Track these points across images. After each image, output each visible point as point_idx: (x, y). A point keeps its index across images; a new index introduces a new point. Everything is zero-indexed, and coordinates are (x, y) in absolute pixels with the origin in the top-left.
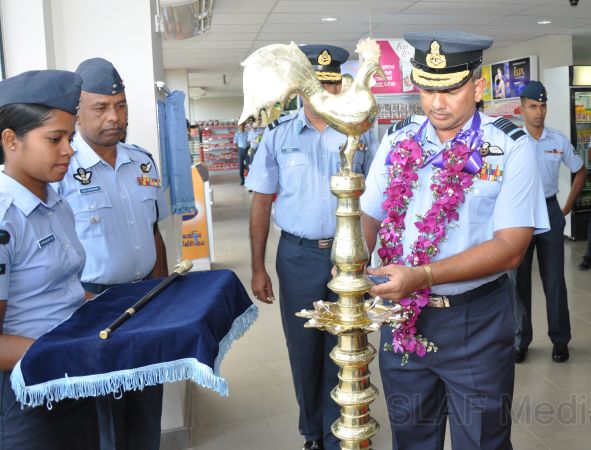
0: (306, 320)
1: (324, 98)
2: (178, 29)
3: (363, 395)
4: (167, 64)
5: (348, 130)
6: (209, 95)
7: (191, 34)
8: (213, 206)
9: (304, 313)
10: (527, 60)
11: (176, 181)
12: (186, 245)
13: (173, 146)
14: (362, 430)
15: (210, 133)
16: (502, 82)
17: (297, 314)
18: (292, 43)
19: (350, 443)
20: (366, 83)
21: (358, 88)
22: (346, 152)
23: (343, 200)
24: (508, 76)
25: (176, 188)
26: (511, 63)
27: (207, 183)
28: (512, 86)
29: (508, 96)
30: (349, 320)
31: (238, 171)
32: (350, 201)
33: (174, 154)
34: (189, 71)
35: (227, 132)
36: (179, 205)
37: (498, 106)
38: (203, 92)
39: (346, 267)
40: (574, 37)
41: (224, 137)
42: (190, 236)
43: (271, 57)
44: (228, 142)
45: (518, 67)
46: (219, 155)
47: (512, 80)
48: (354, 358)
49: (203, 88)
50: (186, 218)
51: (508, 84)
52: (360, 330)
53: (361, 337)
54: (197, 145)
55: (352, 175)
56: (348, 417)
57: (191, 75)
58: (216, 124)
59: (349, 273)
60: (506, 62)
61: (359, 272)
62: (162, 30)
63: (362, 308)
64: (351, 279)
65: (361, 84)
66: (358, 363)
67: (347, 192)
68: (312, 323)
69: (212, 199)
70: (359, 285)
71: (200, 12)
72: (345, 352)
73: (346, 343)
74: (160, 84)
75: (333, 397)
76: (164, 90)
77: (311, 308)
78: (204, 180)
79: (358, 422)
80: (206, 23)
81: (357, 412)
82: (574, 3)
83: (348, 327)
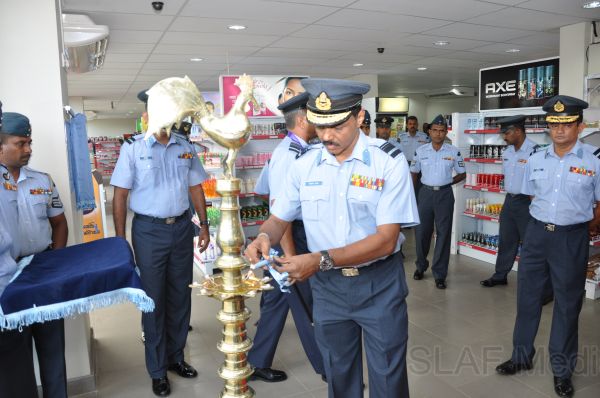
1: (211, 120)
3: (242, 346)
4: (71, 92)
5: (229, 145)
6: (99, 117)
7: (87, 70)
8: (105, 203)
11: (79, 183)
12: (85, 234)
13: (76, 157)
14: (241, 372)
15: (100, 146)
18: (186, 77)
19: (232, 382)
20: (243, 109)
21: (236, 112)
23: (225, 198)
25: (79, 190)
27: (101, 186)
32: (230, 199)
33: (77, 163)
34: (84, 98)
35: (113, 146)
36: (83, 203)
38: (95, 114)
39: (228, 249)
40: (380, 77)
41: (111, 149)
42: (88, 227)
43: (169, 87)
44: (114, 153)
48: (234, 318)
49: (95, 112)
50: (86, 213)
52: (240, 297)
53: (239, 302)
54: (91, 156)
55: (232, 179)
56: (231, 362)
57: (86, 102)
58: (105, 140)
59: (231, 254)
61: (237, 253)
62: (68, 65)
63: (240, 280)
64: (232, 258)
65: (239, 109)
66: (238, 321)
67: (228, 192)
68: (203, 292)
69: (106, 198)
70: (238, 263)
71: (96, 52)
72: (228, 314)
73: (229, 307)
74: (68, 108)
76: (70, 113)
78: (99, 183)
79: (238, 366)
80: (100, 61)
81: (238, 359)
82: (381, 51)
83: (231, 295)
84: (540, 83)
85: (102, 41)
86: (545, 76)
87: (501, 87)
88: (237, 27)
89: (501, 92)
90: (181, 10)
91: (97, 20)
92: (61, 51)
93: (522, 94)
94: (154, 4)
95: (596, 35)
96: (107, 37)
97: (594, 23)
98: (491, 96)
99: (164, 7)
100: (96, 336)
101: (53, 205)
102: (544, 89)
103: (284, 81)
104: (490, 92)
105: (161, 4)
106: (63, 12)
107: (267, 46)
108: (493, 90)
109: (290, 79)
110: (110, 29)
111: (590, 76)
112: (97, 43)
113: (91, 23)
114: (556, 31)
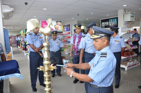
0: (39, 69)
2: (5, 18)
3: (50, 82)
4: (4, 25)
5: (46, 35)
6: (10, 31)
7: (8, 19)
8: (13, 51)
9: (38, 68)
10: (70, 25)
11: (6, 46)
12: (8, 59)
13: (6, 40)
14: (50, 89)
15: (11, 38)
16: (65, 29)
17: (37, 68)
19: (47, 91)
21: (48, 27)
22: (46, 39)
24: (66, 27)
26: (67, 25)
27: (12, 47)
28: (67, 29)
29: (66, 31)
30: (47, 69)
31: (16, 45)
32: (47, 47)
34: (7, 26)
35: (14, 38)
36: (8, 51)
37: (65, 33)
39: (46, 59)
40: (78, 21)
42: (8, 57)
45: (68, 26)
46: (13, 42)
47: (67, 28)
48: (48, 76)
50: (8, 53)
51: (66, 29)
56: (47, 86)
58: (12, 36)
60: (66, 25)
62: (4, 17)
63: (49, 67)
66: (48, 77)
67: (46, 46)
68: (40, 70)
69: (13, 50)
70: (49, 62)
71: (11, 14)
72: (46, 75)
73: (46, 73)
74: (4, 27)
75: (44, 83)
76: (5, 29)
77: (39, 67)
78: (11, 46)
79: (49, 87)
80: (11, 17)
81: (49, 86)
82: (78, 15)
83: (47, 70)
84: (114, 22)
85: (12, 12)
86: (115, 21)
87: (105, 23)
88: (45, 9)
89: (105, 24)
90: (32, 5)
91: (11, 6)
92: (2, 14)
93: (110, 25)
94: (25, 3)
95: (125, 12)
96: (14, 11)
97: (125, 9)
98: (103, 25)
99: (28, 4)
100: (11, 83)
101: (2, 51)
102: (115, 24)
103: (56, 22)
104: (103, 24)
105: (27, 3)
106: (2, 4)
107: (52, 14)
108: (104, 24)
109: (57, 21)
110: (14, 9)
111: (125, 21)
112: (11, 12)
113: (9, 7)
114: (117, 11)
